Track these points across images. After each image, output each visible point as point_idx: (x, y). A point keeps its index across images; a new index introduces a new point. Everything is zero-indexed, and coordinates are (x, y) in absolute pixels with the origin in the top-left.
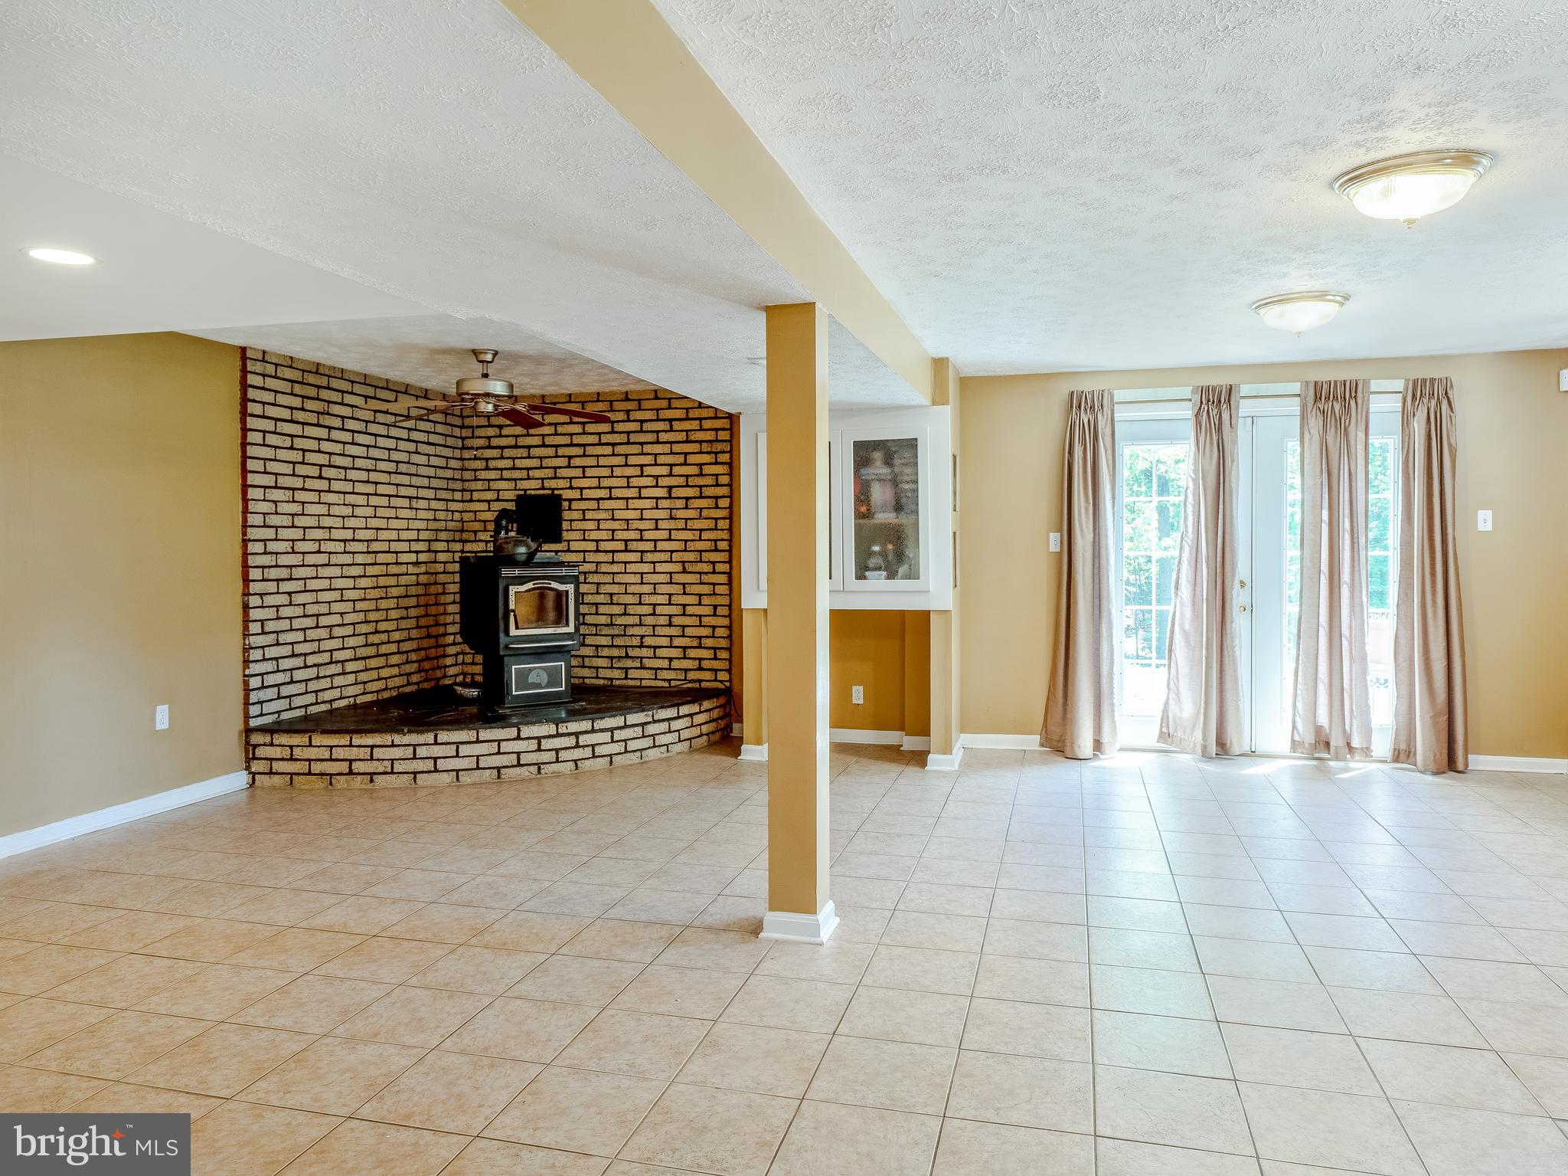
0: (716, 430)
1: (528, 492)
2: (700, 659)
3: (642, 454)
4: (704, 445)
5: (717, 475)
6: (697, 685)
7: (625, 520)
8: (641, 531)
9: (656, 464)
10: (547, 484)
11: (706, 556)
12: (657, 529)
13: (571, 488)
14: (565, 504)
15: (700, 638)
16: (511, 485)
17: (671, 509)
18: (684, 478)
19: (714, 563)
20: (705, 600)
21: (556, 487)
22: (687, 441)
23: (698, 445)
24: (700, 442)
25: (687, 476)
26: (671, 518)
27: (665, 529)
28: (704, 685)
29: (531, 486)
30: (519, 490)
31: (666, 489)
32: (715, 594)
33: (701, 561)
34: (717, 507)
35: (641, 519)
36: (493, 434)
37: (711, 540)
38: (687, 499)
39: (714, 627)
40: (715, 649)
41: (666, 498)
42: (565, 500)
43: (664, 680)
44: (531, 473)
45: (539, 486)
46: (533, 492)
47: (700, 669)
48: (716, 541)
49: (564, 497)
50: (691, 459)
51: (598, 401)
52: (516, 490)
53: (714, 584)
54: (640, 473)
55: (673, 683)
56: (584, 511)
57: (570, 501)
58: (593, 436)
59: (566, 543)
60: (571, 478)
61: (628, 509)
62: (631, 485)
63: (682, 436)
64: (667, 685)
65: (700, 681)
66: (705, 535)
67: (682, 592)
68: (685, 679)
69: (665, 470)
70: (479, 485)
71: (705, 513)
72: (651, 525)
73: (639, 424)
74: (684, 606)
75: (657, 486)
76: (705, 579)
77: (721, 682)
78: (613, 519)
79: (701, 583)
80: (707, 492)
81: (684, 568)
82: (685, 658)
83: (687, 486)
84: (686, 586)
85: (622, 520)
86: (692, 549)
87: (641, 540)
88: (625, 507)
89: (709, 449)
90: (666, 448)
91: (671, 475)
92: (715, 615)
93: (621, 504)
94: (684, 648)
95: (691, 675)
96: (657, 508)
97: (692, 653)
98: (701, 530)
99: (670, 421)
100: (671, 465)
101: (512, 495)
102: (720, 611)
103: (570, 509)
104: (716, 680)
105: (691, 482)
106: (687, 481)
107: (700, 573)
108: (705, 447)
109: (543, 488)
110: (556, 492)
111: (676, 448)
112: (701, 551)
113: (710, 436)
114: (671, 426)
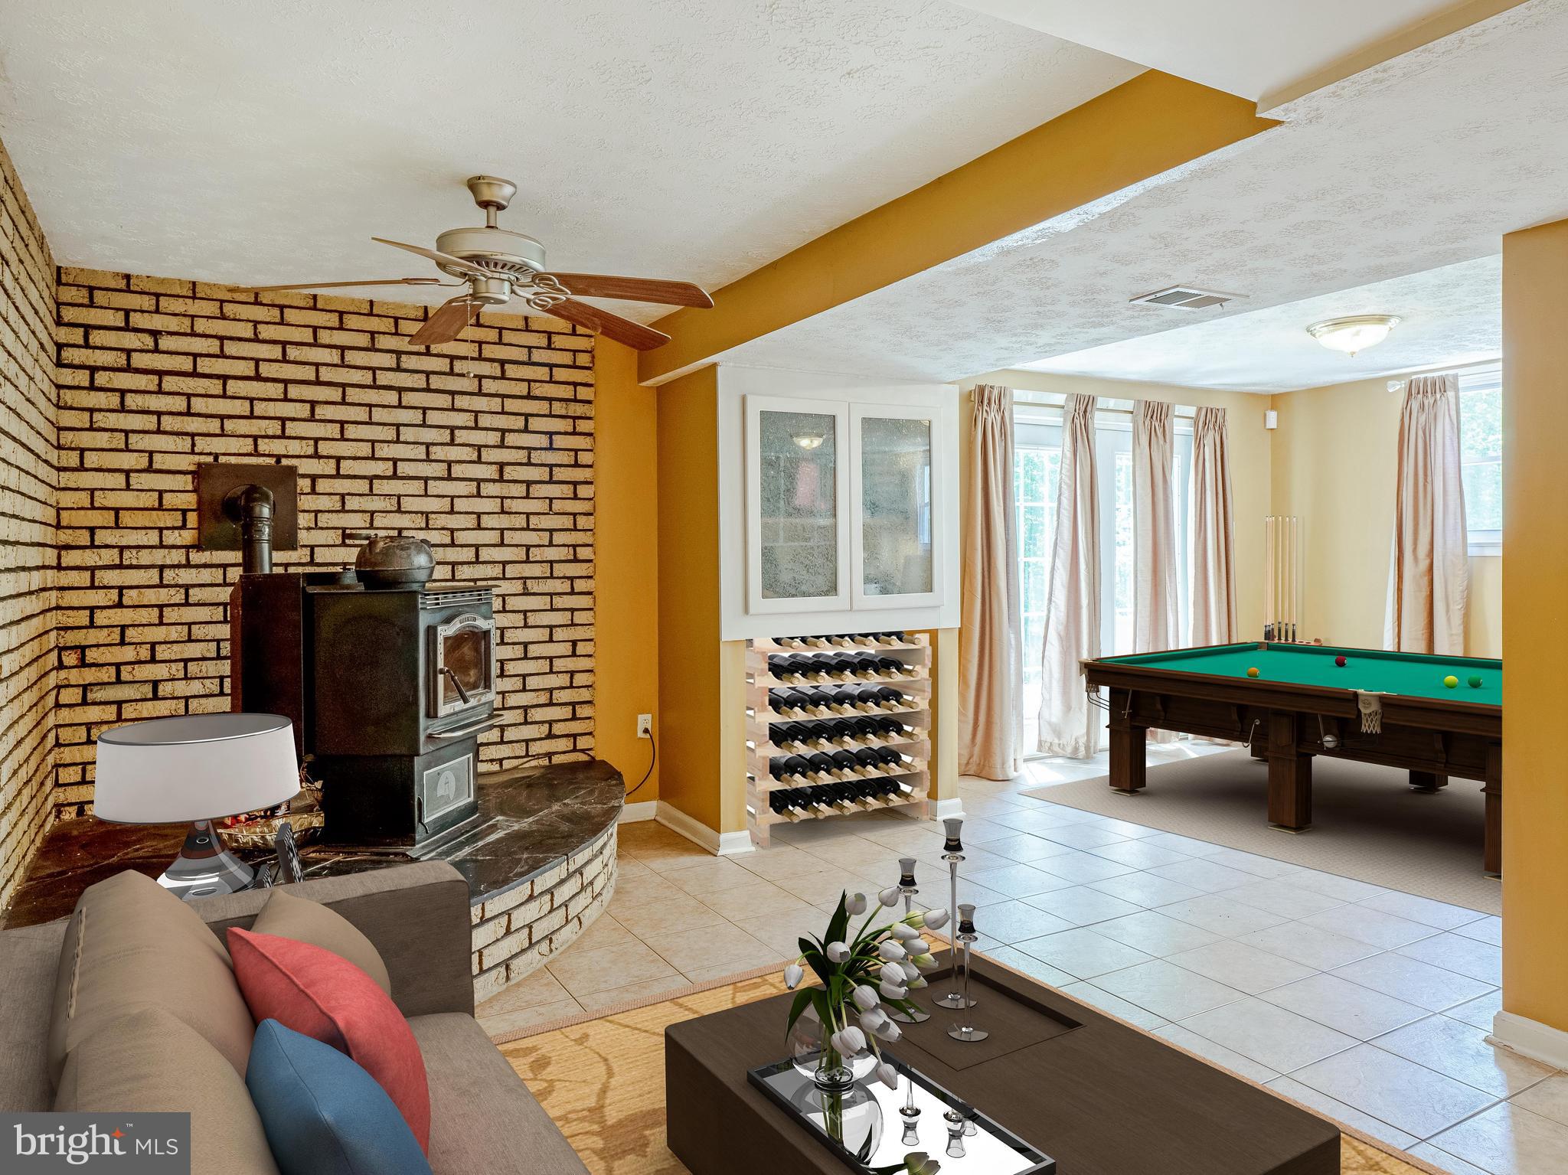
0: (575, 384)
1: (222, 460)
2: (550, 723)
3: (453, 409)
4: (556, 405)
5: (576, 451)
6: (545, 762)
7: (422, 513)
8: (452, 531)
9: (476, 427)
10: (264, 446)
11: (560, 570)
12: (479, 528)
13: (316, 455)
14: (304, 484)
15: (551, 691)
16: (185, 444)
17: (502, 498)
18: (525, 453)
19: (572, 579)
20: (559, 634)
21: (283, 452)
22: (529, 397)
23: (546, 404)
24: (550, 400)
25: (529, 449)
26: (503, 512)
27: (492, 529)
28: (556, 759)
29: (232, 449)
30: (201, 454)
31: (494, 467)
32: (573, 624)
33: (552, 577)
34: (575, 497)
35: (452, 512)
36: (137, 345)
37: (568, 546)
38: (529, 484)
39: (572, 673)
40: (574, 704)
41: (494, 481)
42: (304, 476)
43: (492, 761)
44: (229, 425)
45: (250, 449)
46: (233, 460)
47: (550, 736)
48: (574, 546)
49: (301, 471)
50: (535, 424)
51: (371, 314)
52: (193, 452)
53: (573, 610)
54: (448, 440)
55: (507, 764)
56: (343, 496)
57: (314, 478)
58: (360, 373)
59: (307, 551)
60: (316, 440)
61: (426, 495)
62: (432, 457)
63: (521, 389)
64: (496, 767)
65: (549, 755)
66: (558, 538)
67: (522, 624)
68: (527, 755)
69: (493, 438)
70: (102, 440)
71: (557, 506)
72: (470, 521)
73: (447, 361)
74: (526, 645)
75: (479, 461)
76: (559, 602)
77: (583, 751)
78: (399, 511)
79: (552, 610)
80: (560, 474)
81: (525, 587)
82: (526, 723)
83: (529, 464)
84: (529, 614)
85: (416, 513)
86: (538, 558)
87: (453, 544)
88: (423, 493)
89: (563, 412)
90: (495, 404)
91: (502, 445)
92: (574, 654)
93: (416, 487)
94: (526, 709)
95: (536, 748)
96: (479, 495)
97: (537, 715)
98: (551, 531)
99: (503, 363)
100: (503, 431)
101: (187, 463)
102: (581, 649)
103: (313, 492)
104: (575, 750)
105: (536, 457)
106: (529, 458)
107: (551, 595)
108: (558, 408)
109: (256, 453)
110: (285, 462)
111: (511, 405)
112: (551, 562)
113: (566, 392)
114: (503, 371)
